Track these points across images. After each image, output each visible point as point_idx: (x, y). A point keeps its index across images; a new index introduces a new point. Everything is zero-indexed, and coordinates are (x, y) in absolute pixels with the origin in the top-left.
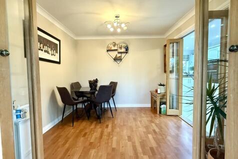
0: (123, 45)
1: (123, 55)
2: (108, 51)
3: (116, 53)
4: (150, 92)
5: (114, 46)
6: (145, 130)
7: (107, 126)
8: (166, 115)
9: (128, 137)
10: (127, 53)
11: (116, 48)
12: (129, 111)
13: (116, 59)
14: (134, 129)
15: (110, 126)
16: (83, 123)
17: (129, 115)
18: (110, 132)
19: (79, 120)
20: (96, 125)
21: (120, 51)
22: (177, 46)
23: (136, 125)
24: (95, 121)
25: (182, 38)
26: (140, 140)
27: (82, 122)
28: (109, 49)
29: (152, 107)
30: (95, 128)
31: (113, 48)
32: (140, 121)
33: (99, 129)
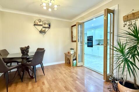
0: (47, 22)
1: (47, 29)
2: (34, 25)
3: (41, 27)
4: (65, 53)
5: (40, 22)
6: (72, 79)
7: (43, 83)
8: (76, 66)
9: (64, 87)
10: (49, 28)
11: (41, 24)
12: (53, 67)
13: (41, 32)
14: (65, 80)
15: (46, 82)
16: (18, 86)
17: (55, 71)
18: (48, 88)
19: (12, 84)
20: (32, 85)
21: (44, 26)
22: (81, 27)
23: (64, 77)
24: (30, 81)
25: (84, 23)
26: (74, 88)
27: (16, 85)
28: (36, 23)
29: (66, 63)
30: (33, 88)
31: (39, 24)
32: (65, 73)
33: (38, 88)
